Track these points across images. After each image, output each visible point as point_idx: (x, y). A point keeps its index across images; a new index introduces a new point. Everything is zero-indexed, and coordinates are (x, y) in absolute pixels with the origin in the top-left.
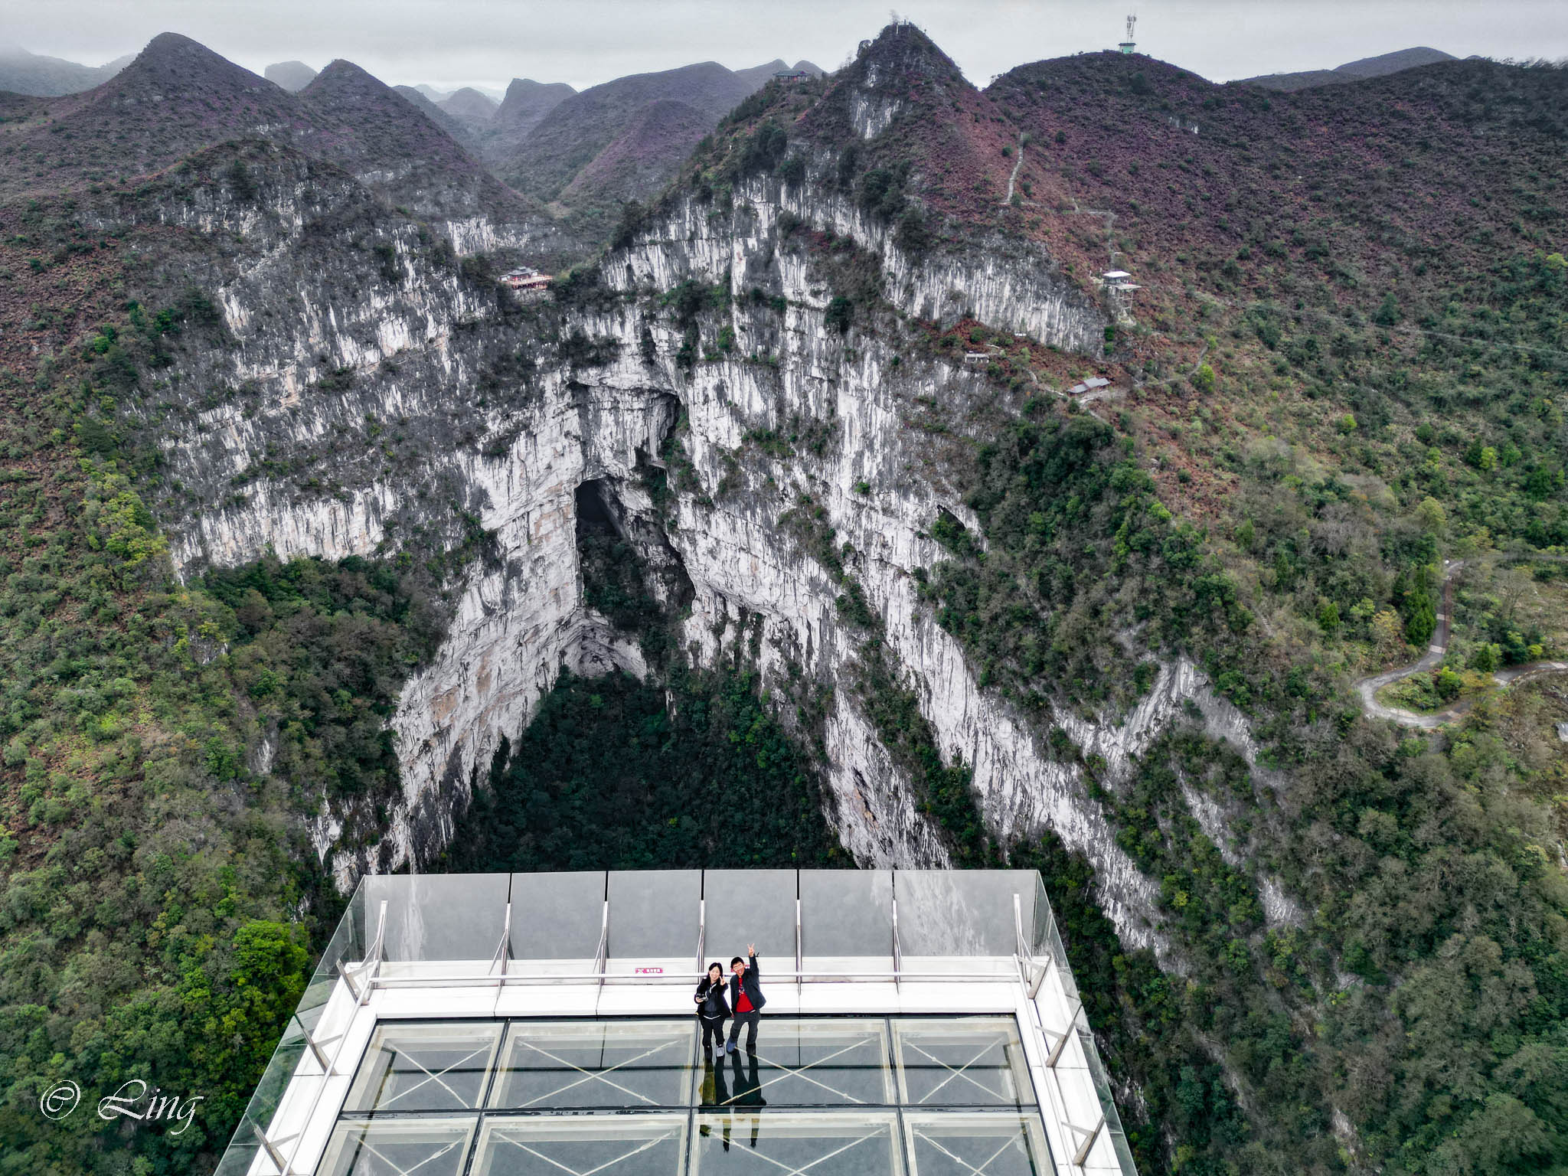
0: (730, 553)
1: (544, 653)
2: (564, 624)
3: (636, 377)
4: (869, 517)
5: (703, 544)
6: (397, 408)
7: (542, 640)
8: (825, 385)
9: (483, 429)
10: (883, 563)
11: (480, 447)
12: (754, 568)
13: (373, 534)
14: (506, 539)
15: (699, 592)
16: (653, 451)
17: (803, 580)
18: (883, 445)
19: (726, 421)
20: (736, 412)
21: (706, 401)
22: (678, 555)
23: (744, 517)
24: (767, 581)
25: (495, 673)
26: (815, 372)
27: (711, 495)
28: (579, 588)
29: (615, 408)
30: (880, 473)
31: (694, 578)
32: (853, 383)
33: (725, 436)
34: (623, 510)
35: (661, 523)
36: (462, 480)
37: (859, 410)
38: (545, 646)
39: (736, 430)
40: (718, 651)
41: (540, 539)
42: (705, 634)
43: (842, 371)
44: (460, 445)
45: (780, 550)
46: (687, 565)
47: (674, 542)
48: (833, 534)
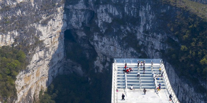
0: (108, 46)
1: (54, 68)
2: (60, 62)
3: (82, 7)
4: (148, 38)
5: (100, 44)
6: (20, 14)
7: (54, 65)
8: (136, 9)
9: (41, 19)
10: (152, 49)
11: (40, 22)
12: (115, 50)
13: (12, 41)
14: (45, 42)
15: (99, 55)
16: (87, 23)
17: (129, 52)
18: (152, 23)
19: (108, 17)
20: (111, 15)
21: (102, 12)
22: (93, 47)
23: (113, 38)
24: (119, 52)
25: (41, 72)
26: (133, 7)
27: (103, 33)
28: (64, 54)
29: (76, 14)
30: (151, 29)
31: (97, 52)
32: (143, 9)
33: (107, 20)
34: (77, 36)
35: (88, 39)
36: (35, 29)
37: (145, 15)
38: (54, 66)
39: (110, 19)
40: (104, 69)
41: (54, 43)
42: (100, 65)
43: (140, 6)
44: (35, 22)
45: (123, 45)
46: (96, 48)
47: (92, 43)
48: (138, 42)
